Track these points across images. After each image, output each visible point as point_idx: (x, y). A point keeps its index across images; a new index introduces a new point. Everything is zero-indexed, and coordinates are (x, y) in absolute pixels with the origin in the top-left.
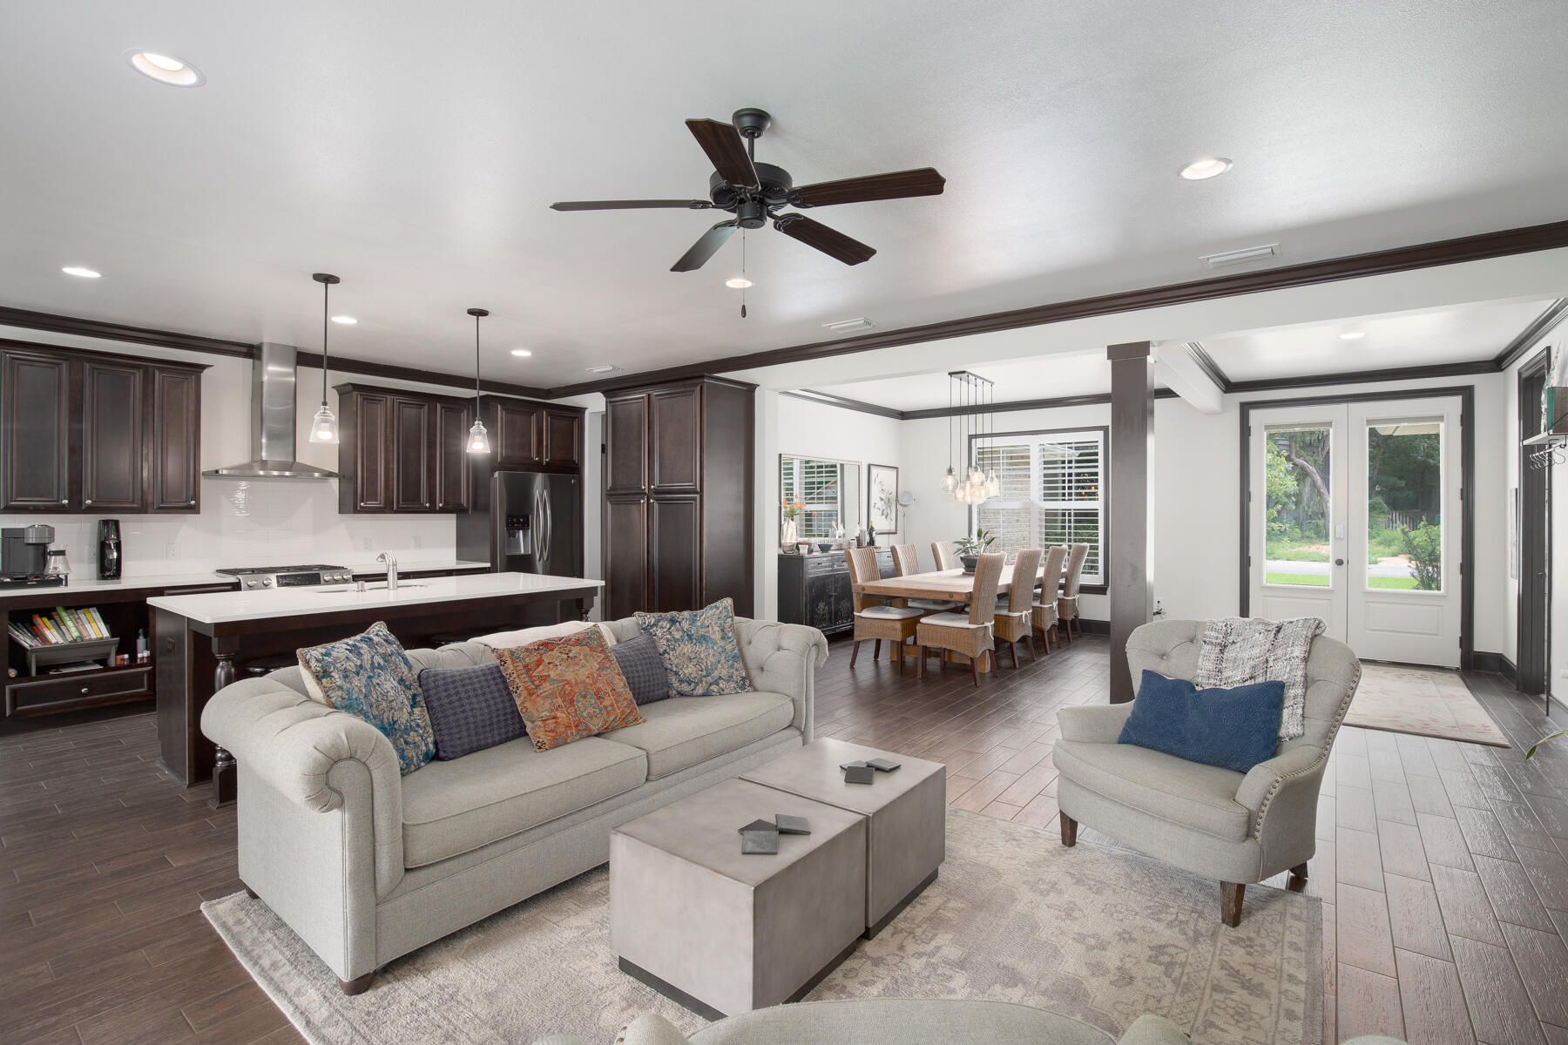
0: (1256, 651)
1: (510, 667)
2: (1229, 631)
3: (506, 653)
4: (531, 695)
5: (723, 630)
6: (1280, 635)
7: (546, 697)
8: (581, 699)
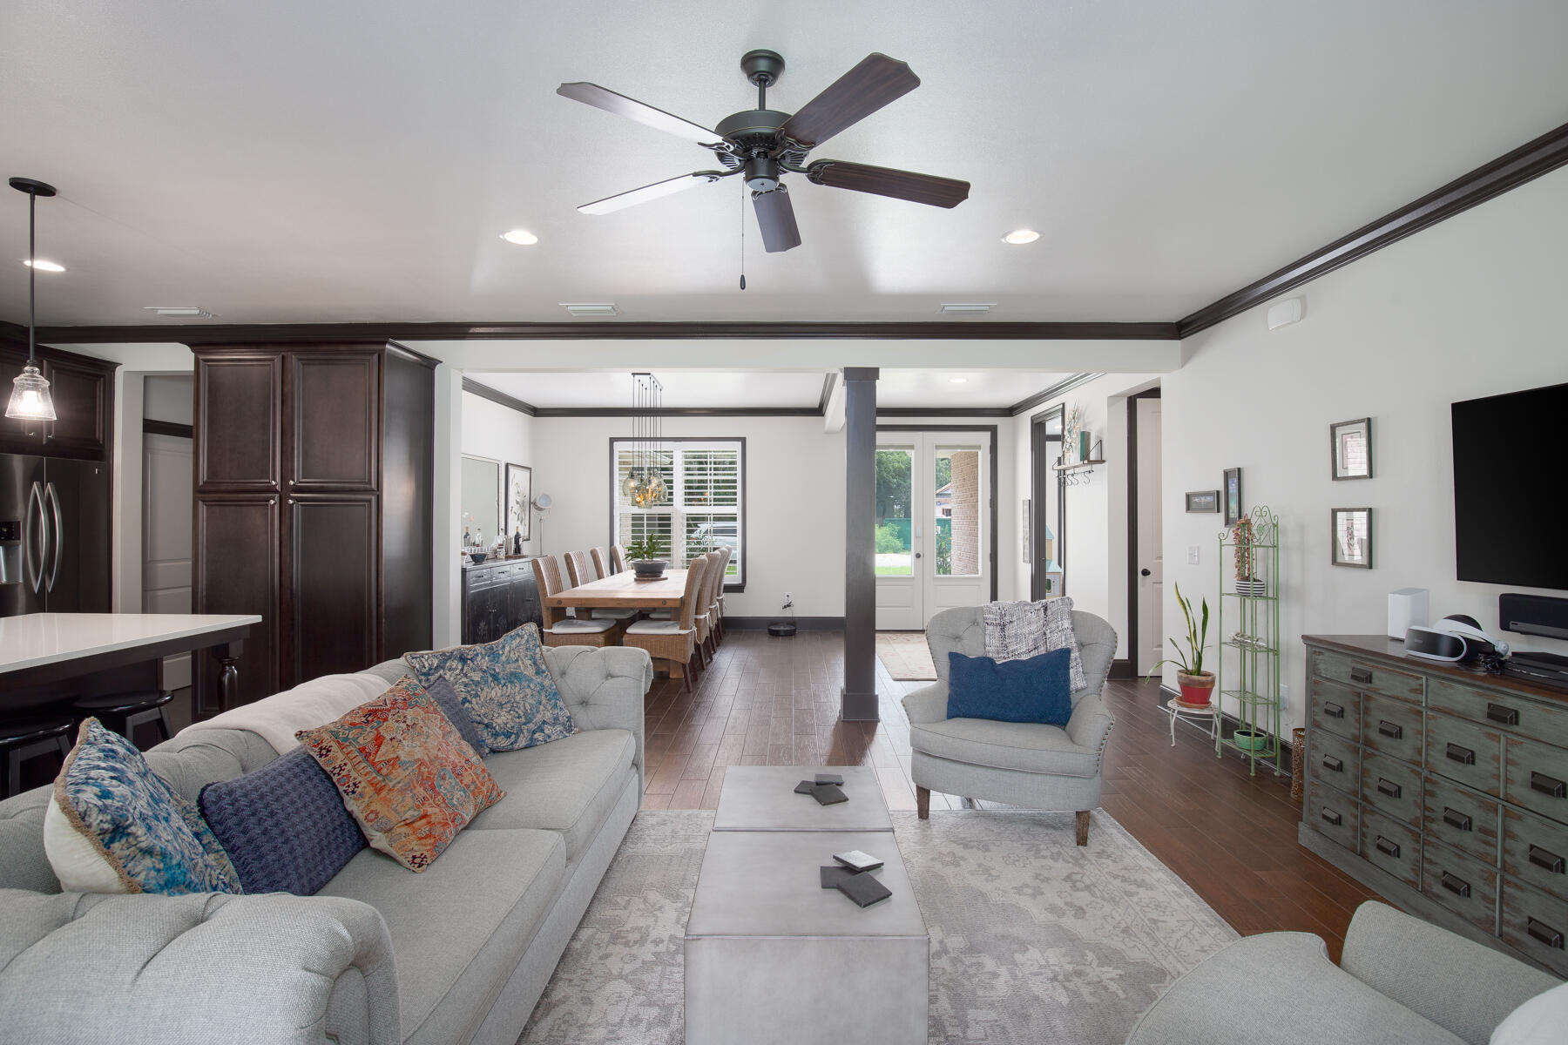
0: (1034, 627)
1: (338, 756)
2: (1003, 613)
3: (326, 736)
4: (378, 791)
5: (535, 663)
6: (1049, 613)
7: (402, 791)
8: (442, 782)
